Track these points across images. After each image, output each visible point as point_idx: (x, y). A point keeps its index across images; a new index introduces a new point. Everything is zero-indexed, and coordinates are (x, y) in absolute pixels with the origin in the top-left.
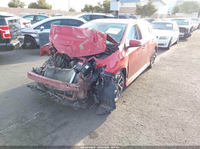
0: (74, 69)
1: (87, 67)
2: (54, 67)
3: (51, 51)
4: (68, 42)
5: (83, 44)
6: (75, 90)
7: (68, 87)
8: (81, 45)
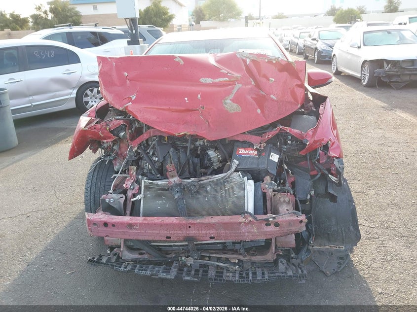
0: (236, 171)
1: (275, 158)
2: (176, 179)
3: (118, 136)
4: (186, 99)
5: (231, 97)
6: (297, 230)
7: (272, 228)
8: (228, 101)
